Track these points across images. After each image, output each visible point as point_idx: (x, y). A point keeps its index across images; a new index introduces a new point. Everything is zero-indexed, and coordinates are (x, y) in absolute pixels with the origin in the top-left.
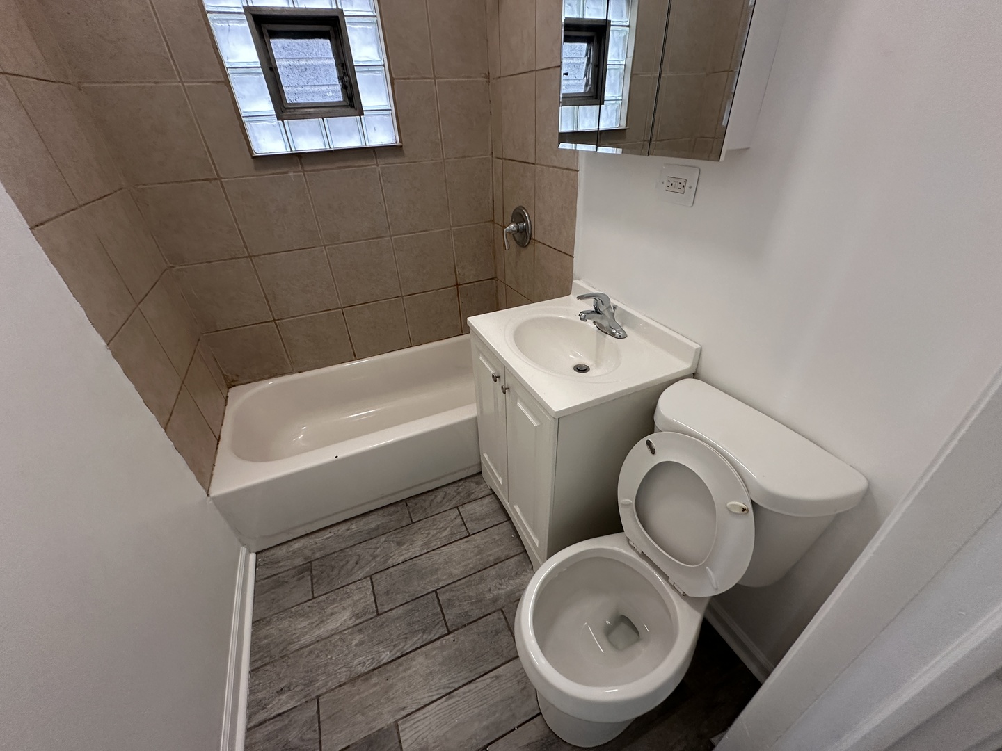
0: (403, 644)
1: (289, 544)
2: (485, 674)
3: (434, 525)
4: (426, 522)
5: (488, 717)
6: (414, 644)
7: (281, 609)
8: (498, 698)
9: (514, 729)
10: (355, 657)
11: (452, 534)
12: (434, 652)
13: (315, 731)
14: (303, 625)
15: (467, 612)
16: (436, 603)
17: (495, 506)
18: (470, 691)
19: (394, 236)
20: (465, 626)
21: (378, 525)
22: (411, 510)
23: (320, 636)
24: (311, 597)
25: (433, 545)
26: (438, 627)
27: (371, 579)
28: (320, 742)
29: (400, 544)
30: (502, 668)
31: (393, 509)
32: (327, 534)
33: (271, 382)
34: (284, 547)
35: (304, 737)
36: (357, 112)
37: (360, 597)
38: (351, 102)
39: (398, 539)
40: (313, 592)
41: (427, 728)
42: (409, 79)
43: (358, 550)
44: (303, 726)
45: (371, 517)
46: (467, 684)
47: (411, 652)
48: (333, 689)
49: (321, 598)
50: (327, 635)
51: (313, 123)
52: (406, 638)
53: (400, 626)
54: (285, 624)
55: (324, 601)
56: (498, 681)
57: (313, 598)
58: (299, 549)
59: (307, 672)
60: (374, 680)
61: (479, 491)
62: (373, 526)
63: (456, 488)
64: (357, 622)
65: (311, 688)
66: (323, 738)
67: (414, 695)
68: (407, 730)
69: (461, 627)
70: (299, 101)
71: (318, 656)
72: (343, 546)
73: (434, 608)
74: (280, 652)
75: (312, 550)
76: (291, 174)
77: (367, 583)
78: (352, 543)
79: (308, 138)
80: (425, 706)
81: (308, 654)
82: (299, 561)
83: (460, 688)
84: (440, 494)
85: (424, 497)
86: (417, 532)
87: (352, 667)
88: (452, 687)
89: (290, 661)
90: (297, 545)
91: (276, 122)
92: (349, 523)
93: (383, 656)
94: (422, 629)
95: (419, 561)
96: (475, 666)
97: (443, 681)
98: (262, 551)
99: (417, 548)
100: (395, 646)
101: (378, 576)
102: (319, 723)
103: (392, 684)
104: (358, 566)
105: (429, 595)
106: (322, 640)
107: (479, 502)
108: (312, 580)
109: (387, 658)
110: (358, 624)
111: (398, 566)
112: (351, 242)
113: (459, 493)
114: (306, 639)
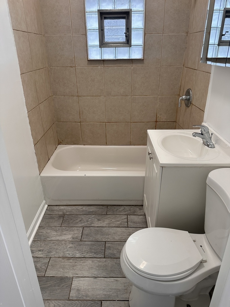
0: (85, 254)
1: (60, 206)
2: (112, 277)
3: (115, 218)
4: (112, 216)
5: (107, 292)
6: (90, 256)
7: (49, 226)
8: (114, 287)
9: (116, 301)
10: (67, 251)
11: (121, 224)
12: (96, 262)
13: (46, 267)
14: (54, 234)
15: (114, 254)
16: (104, 246)
17: (144, 220)
18: (104, 280)
19: (133, 96)
20: (112, 258)
21: (93, 211)
22: (108, 210)
23: (58, 239)
24: (60, 226)
25: (111, 225)
26: (101, 254)
27: (83, 228)
28: (46, 271)
29: (99, 220)
30: (120, 278)
31: (101, 207)
32: (74, 207)
33: (73, 146)
34: (58, 207)
35: (42, 267)
36: (129, 46)
37: (77, 233)
38: (128, 42)
39: (99, 218)
40: (61, 225)
41: (83, 284)
42: (152, 34)
43: (82, 217)
44: (43, 263)
45: (92, 207)
46: (104, 277)
47: (87, 258)
48: (56, 257)
49: (63, 228)
50: (61, 240)
51: (112, 49)
52: (88, 253)
53: (87, 248)
54: (49, 231)
55: (64, 229)
56: (116, 282)
57: (61, 227)
58: (62, 209)
59: (50, 248)
60: (71, 261)
61: (139, 212)
62: (91, 210)
63: (130, 208)
64: (72, 240)
65: (49, 254)
66: (47, 270)
67: (83, 272)
68: (75, 281)
69: (110, 258)
70: (109, 41)
71: (55, 245)
72: (78, 213)
73: (102, 247)
74: (44, 239)
75: (67, 211)
76: (99, 67)
77: (81, 229)
78: (81, 214)
79: (109, 55)
80: (85, 277)
81: (52, 243)
82: (61, 213)
83: (100, 277)
84: (122, 208)
85: (115, 207)
86: (107, 218)
87: (65, 253)
88: (97, 276)
89: (46, 243)
90: (62, 208)
91: (99, 49)
92: (83, 207)
93: (77, 255)
94: (95, 252)
95: (104, 229)
96: (110, 273)
97: (95, 273)
98: (50, 205)
99: (104, 224)
100: (82, 253)
101: (86, 228)
102: (48, 265)
103: (76, 265)
104: (80, 222)
105: (102, 242)
106: (59, 241)
107: (138, 217)
108: (63, 221)
109: (78, 256)
110: (72, 241)
111: (95, 228)
112: (115, 96)
113: (130, 210)
114: (53, 238)
